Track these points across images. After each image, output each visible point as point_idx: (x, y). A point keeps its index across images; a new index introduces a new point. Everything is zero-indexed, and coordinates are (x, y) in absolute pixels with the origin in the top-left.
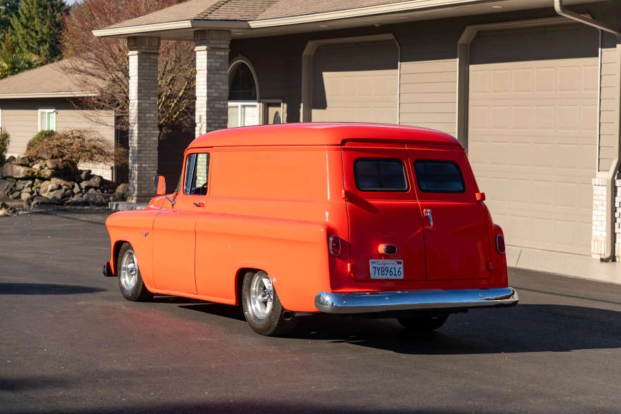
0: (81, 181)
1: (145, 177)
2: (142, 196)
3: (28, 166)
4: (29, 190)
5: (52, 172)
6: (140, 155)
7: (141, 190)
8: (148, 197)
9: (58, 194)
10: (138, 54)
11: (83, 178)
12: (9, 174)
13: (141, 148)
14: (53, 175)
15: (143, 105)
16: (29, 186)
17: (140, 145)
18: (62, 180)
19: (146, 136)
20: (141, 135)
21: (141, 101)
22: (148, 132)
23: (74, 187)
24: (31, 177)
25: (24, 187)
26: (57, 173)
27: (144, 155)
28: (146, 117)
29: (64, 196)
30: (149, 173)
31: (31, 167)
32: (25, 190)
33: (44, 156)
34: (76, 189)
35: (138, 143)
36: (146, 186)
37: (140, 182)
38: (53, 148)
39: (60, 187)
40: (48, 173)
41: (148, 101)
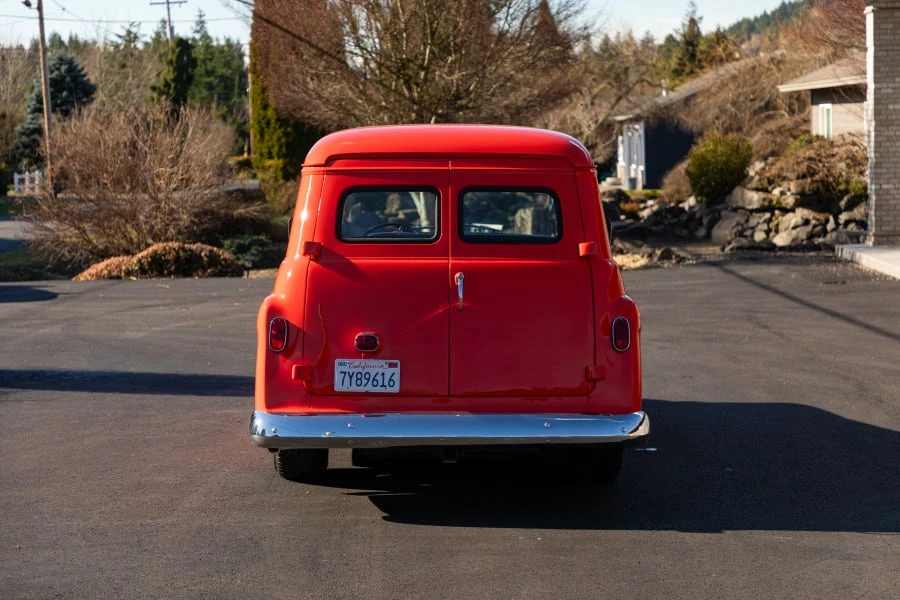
0: (840, 212)
1: (888, 205)
2: (883, 236)
3: (765, 190)
4: (765, 227)
5: (796, 200)
6: (879, 171)
7: (881, 226)
8: (893, 236)
9: (803, 233)
10: (873, 11)
11: (843, 208)
12: (740, 204)
13: (881, 160)
14: (799, 204)
15: (883, 91)
16: (765, 221)
17: (878, 155)
18: (810, 212)
19: (888, 140)
20: (880, 139)
21: (879, 85)
22: (892, 133)
23: (827, 221)
24: (769, 208)
25: (758, 223)
26: (803, 200)
27: (885, 171)
28: (887, 109)
29: (811, 236)
30: (894, 199)
31: (770, 192)
32: (760, 227)
33: (789, 175)
34: (831, 226)
35: (875, 152)
36: (890, 218)
37: (878, 213)
38: (802, 162)
39: (806, 222)
40: (790, 200)
41: (890, 85)
